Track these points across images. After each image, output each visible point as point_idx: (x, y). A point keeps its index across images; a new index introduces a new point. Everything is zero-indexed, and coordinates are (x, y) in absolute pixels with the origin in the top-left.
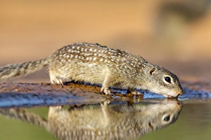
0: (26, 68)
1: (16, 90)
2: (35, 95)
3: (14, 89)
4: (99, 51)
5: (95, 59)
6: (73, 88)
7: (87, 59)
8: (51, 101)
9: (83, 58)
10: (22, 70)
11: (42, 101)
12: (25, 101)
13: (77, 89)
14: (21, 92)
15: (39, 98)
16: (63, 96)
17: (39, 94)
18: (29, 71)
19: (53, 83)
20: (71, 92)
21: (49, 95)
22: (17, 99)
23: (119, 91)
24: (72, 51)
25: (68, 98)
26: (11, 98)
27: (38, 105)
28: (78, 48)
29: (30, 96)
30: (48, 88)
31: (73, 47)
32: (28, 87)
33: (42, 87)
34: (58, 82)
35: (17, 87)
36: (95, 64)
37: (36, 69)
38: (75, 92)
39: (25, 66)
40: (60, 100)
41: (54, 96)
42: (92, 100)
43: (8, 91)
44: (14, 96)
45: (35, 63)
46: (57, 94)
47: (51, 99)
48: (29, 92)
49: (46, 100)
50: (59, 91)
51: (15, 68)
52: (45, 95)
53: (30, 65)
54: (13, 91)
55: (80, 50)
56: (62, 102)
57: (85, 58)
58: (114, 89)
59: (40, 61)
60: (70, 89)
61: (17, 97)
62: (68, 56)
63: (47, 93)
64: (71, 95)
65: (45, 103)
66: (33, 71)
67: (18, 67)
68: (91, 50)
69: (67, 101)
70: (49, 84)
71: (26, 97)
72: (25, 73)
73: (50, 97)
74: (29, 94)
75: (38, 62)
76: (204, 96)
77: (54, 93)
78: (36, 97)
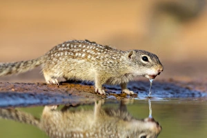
0: (18, 67)
1: (13, 90)
2: (32, 95)
3: (11, 89)
4: (88, 47)
5: (83, 55)
6: (69, 88)
7: (77, 54)
8: (47, 101)
9: (72, 54)
10: (14, 69)
11: (38, 101)
12: (21, 101)
13: (73, 89)
14: (18, 92)
15: (35, 98)
16: (58, 96)
17: (36, 94)
18: (21, 70)
19: (48, 83)
20: (66, 92)
21: (45, 95)
22: (13, 99)
23: (113, 91)
24: (62, 49)
25: (63, 97)
26: (8, 98)
27: (34, 104)
28: (68, 45)
29: (26, 96)
30: (45, 87)
31: (63, 45)
32: (24, 86)
33: (38, 87)
34: (54, 82)
35: (14, 87)
36: (83, 61)
37: (28, 69)
38: (70, 92)
39: (17, 65)
40: (56, 100)
41: (49, 96)
42: (88, 99)
43: (5, 91)
44: (11, 95)
45: (26, 62)
46: (53, 93)
47: (47, 99)
48: (25, 91)
49: (42, 99)
50: (55, 90)
51: (7, 67)
52: (41, 95)
53: (22, 64)
54: (10, 91)
55: (70, 47)
56: (58, 101)
57: (75, 53)
58: (109, 88)
59: (32, 61)
60: (66, 89)
61: (14, 96)
62: (59, 55)
63: (43, 93)
64: (66, 95)
65: (41, 103)
66: (24, 71)
67: (10, 67)
68: (80, 46)
69: (63, 100)
70: (45, 84)
71: (22, 96)
72: (17, 72)
73: (46, 96)
74: (25, 93)
75: (30, 62)
76: (198, 95)
77: (50, 92)
78: (32, 97)
